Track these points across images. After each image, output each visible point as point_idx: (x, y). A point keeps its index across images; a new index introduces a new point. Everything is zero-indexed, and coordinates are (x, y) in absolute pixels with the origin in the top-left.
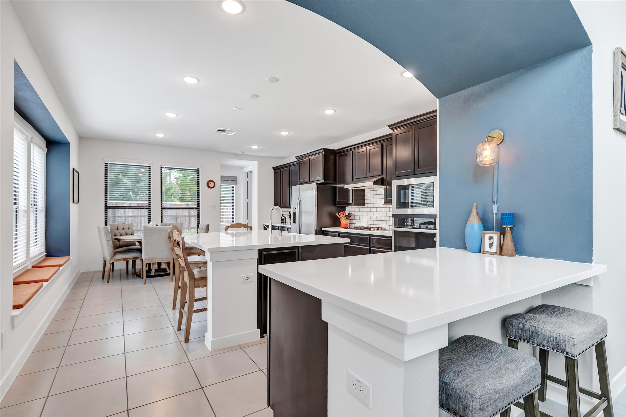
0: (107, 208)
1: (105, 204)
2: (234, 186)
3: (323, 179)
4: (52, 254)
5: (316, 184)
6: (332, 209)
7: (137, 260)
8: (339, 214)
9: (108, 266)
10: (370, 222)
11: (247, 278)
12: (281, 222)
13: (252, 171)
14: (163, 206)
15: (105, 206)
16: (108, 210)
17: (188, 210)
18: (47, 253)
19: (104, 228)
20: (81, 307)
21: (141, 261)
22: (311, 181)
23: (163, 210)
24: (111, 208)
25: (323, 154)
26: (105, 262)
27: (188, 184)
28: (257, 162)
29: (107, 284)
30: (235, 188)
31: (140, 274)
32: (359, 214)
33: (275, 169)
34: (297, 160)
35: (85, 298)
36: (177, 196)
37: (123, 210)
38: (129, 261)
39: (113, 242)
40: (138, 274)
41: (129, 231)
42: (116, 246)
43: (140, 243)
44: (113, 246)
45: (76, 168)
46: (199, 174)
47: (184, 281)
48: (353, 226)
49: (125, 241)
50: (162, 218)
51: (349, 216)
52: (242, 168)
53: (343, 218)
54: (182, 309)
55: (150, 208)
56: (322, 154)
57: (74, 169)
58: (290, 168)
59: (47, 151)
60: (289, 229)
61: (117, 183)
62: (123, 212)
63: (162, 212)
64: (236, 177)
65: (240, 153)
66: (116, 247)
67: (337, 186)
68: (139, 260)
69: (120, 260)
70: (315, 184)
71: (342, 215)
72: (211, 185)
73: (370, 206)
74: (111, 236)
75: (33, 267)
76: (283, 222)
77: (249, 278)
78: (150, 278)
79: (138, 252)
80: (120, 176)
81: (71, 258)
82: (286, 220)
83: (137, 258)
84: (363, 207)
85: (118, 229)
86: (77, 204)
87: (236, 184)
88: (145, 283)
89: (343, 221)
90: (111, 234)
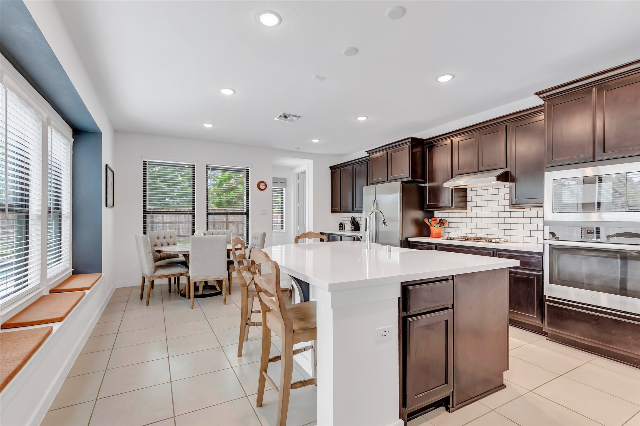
0: (145, 213)
1: (144, 208)
2: (283, 189)
3: (409, 177)
4: (80, 270)
5: (402, 182)
6: (418, 214)
7: (181, 277)
8: (430, 220)
9: (147, 283)
10: (474, 231)
11: (385, 334)
12: (339, 230)
13: (305, 171)
14: (208, 211)
15: (144, 211)
16: (147, 215)
17: (226, 215)
18: (73, 269)
19: (143, 237)
20: (117, 332)
21: (187, 278)
22: (389, 179)
23: (209, 216)
24: (150, 213)
25: (410, 145)
26: (144, 278)
27: (224, 190)
28: (312, 160)
29: (146, 306)
30: (284, 192)
31: (186, 293)
32: (455, 220)
33: (331, 168)
34: (368, 155)
35: (123, 320)
36: (215, 202)
37: (161, 215)
38: (172, 278)
39: (153, 253)
40: (182, 292)
41: (171, 241)
42: (156, 258)
43: (186, 256)
44: (154, 258)
45: (110, 165)
46: (248, 174)
47: (266, 327)
48: (447, 235)
49: (166, 254)
50: (207, 225)
51: (442, 223)
52: (292, 168)
53: (435, 225)
54: (264, 373)
55: (195, 214)
56: (408, 145)
57: (107, 166)
58: (353, 166)
59: (74, 142)
60: (342, 237)
61: (154, 188)
62: (161, 218)
63: (207, 218)
64: (285, 179)
65: (295, 150)
66: (156, 260)
67: (426, 185)
68: (185, 276)
69: (162, 277)
70: (400, 182)
71: (434, 222)
72: (262, 186)
73: (474, 209)
74: (151, 246)
75: (51, 292)
76: (342, 229)
77: (388, 333)
78: (197, 299)
79: (183, 267)
80: (158, 182)
81: (103, 274)
82: (345, 227)
83: (181, 274)
84: (463, 211)
85: (158, 238)
86: (112, 208)
87: (286, 187)
88: (192, 308)
89: (435, 230)
90: (151, 244)
